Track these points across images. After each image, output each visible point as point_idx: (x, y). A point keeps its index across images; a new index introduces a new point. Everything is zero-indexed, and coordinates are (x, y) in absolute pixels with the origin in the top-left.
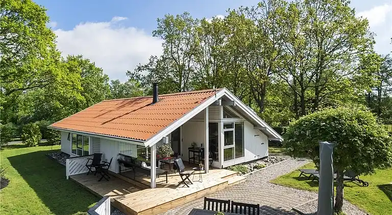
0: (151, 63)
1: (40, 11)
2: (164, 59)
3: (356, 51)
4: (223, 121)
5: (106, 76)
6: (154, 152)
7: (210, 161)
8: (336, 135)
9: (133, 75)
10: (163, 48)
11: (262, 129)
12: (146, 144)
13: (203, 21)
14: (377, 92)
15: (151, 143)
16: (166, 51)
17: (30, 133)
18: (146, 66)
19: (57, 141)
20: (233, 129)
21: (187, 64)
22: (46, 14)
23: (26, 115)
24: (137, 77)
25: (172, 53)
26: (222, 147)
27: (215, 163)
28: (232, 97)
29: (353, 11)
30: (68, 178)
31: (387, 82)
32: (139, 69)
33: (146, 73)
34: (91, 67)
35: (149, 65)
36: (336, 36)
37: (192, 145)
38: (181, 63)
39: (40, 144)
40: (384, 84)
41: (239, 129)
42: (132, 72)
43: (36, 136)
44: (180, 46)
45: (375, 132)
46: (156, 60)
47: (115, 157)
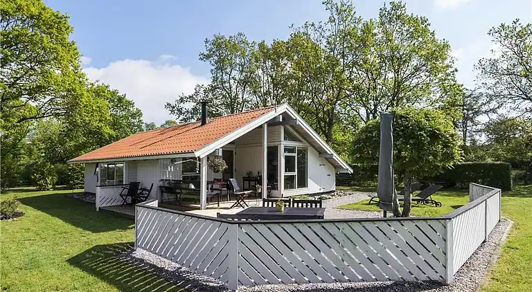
0: (197, 93)
1: (61, 18)
2: (213, 89)
3: (437, 81)
4: (284, 143)
5: (139, 111)
6: (204, 168)
7: (268, 189)
8: (402, 131)
9: (174, 107)
10: (211, 76)
11: (328, 156)
12: (197, 154)
13: (262, 45)
14: (462, 133)
15: (202, 153)
16: (215, 79)
17: (43, 174)
18: (190, 97)
19: (77, 184)
20: (296, 155)
21: (240, 96)
22: (69, 22)
23: (32, 161)
24: (179, 110)
25: (223, 82)
26: (282, 173)
27: (274, 192)
28: (293, 114)
29: (433, 34)
30: (98, 210)
31: (472, 121)
32: (182, 100)
33: (189, 106)
34: (120, 99)
35: (194, 96)
36: (414, 62)
37: (247, 174)
38: (233, 95)
39: (55, 189)
40: (469, 123)
41: (303, 154)
42: (173, 104)
43: (50, 178)
44: (232, 75)
45: (441, 127)
46: (202, 89)
47: (157, 184)
